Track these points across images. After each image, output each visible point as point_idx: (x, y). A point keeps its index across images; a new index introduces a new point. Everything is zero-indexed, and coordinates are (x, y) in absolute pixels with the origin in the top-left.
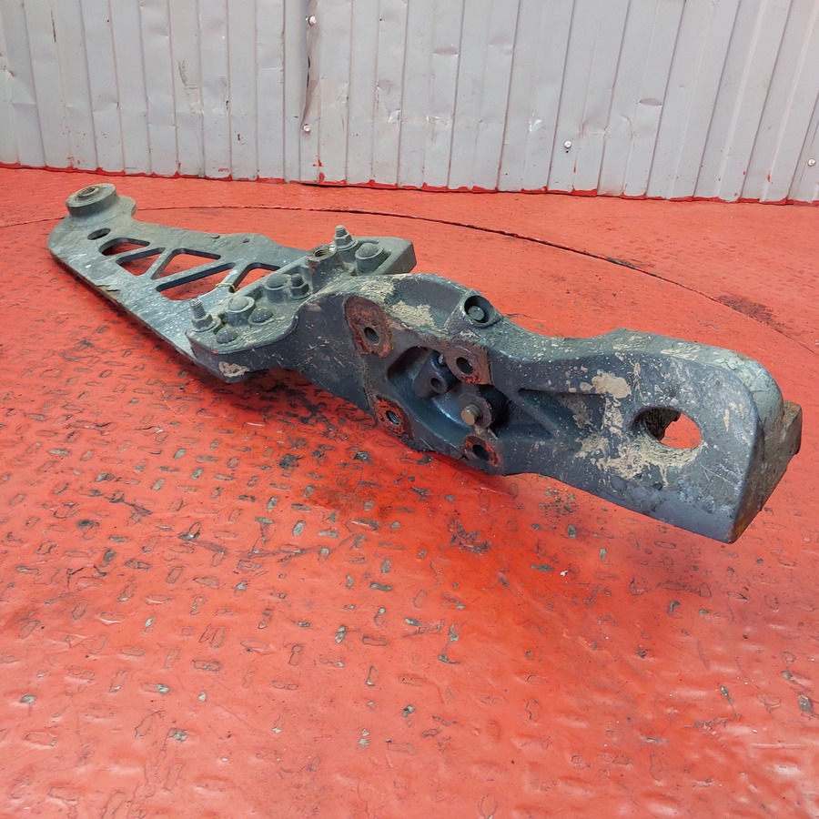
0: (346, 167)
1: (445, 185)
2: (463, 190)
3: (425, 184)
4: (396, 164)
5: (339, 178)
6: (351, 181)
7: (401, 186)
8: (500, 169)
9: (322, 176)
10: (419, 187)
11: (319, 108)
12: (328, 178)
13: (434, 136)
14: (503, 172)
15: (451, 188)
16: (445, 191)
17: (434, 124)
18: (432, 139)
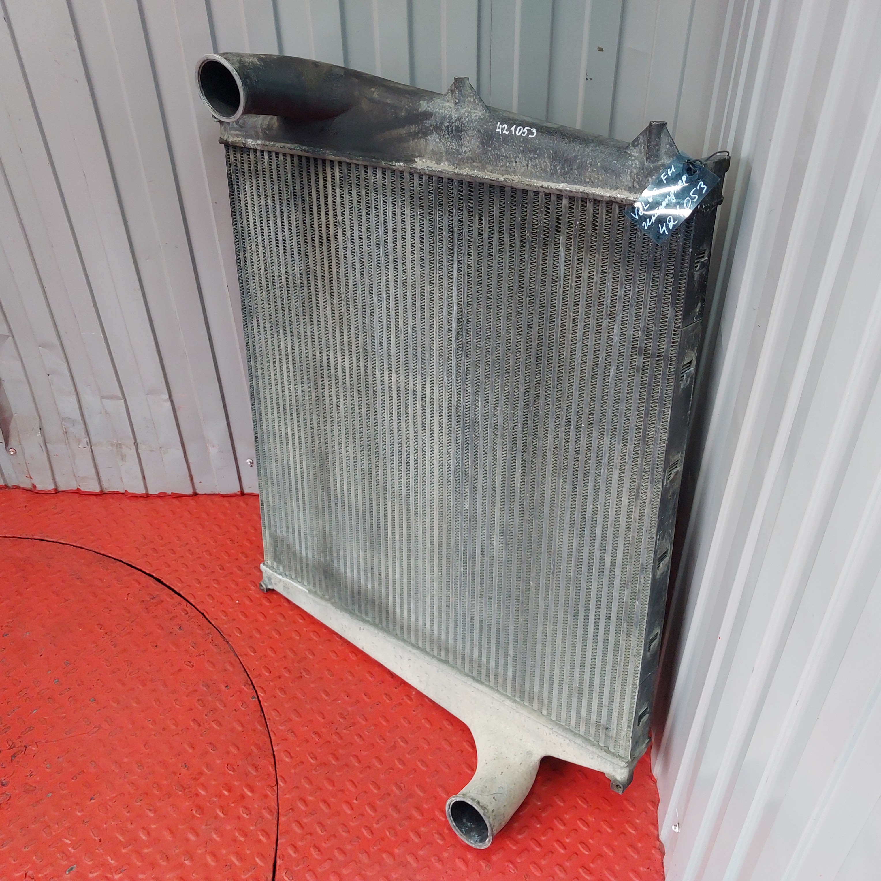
0: (54, 479)
1: (144, 492)
2: (162, 496)
3: (126, 491)
4: (95, 477)
5: (51, 487)
6: (62, 487)
7: (106, 491)
8: (192, 479)
9: (34, 486)
10: (123, 492)
11: (18, 435)
12: (40, 487)
13: (123, 457)
14: (195, 480)
15: (151, 492)
16: (147, 496)
17: (121, 448)
18: (122, 459)
